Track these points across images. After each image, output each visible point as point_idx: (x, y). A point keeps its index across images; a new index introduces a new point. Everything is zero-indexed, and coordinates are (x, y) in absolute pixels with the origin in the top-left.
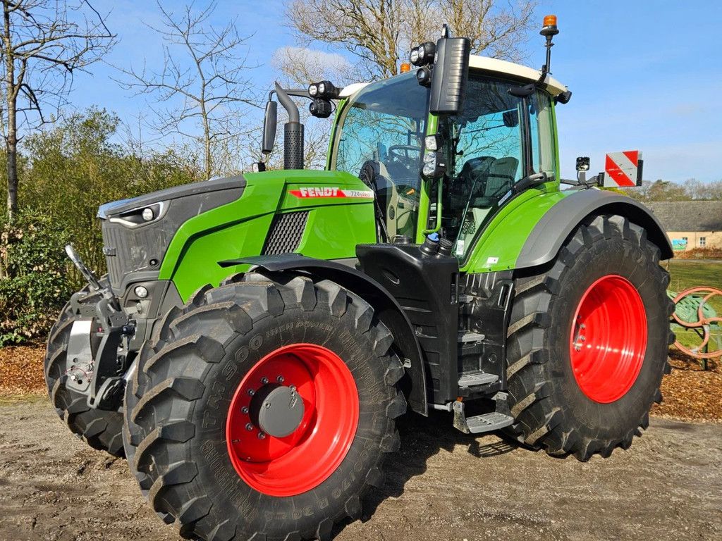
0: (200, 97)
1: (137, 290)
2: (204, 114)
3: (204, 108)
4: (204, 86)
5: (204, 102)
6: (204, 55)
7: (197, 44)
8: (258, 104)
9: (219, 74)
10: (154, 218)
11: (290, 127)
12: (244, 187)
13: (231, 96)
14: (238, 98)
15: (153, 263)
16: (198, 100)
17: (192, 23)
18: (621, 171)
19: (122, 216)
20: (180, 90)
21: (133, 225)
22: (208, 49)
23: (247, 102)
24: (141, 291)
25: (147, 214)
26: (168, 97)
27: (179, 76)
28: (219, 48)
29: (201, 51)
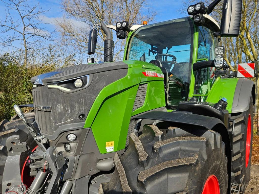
0: (23, 32)
1: (69, 136)
2: (24, 40)
3: (24, 37)
4: (25, 28)
5: (24, 35)
6: (25, 16)
7: (22, 11)
9: (31, 24)
10: (83, 86)
11: (108, 41)
12: (128, 68)
13: (36, 34)
14: (39, 35)
15: (81, 117)
16: (21, 33)
18: (246, 71)
19: (59, 84)
20: (13, 29)
21: (68, 90)
23: (42, 37)
24: (72, 137)
25: (78, 83)
26: (7, 31)
29: (24, 14)
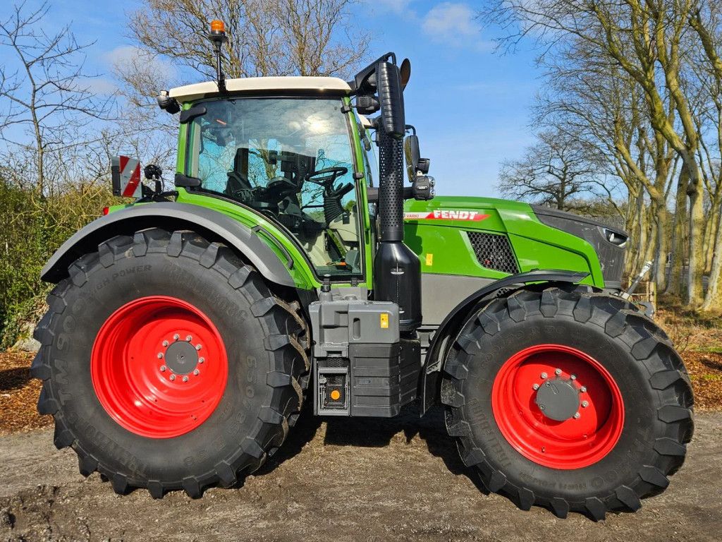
2: (35, 121)
3: (34, 115)
4: (35, 91)
5: (35, 108)
6: (34, 59)
7: (26, 47)
8: (97, 114)
9: (52, 80)
13: (66, 104)
14: (75, 107)
16: (27, 106)
17: (20, 24)
20: (5, 94)
22: (39, 53)
23: (84, 111)
27: (4, 79)
28: (51, 54)
29: (31, 54)
